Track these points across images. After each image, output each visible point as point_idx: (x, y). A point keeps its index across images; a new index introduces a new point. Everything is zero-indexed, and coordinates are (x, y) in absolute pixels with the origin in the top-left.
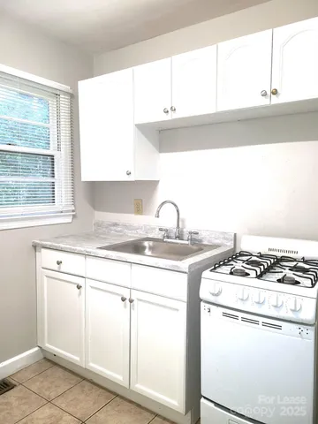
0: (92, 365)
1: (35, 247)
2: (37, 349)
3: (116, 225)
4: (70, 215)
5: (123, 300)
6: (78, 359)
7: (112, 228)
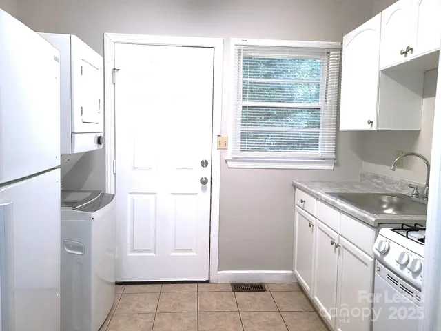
0: (316, 297)
1: (295, 187)
2: (290, 272)
3: (377, 177)
4: (331, 163)
5: (332, 243)
6: (309, 289)
7: (375, 180)
